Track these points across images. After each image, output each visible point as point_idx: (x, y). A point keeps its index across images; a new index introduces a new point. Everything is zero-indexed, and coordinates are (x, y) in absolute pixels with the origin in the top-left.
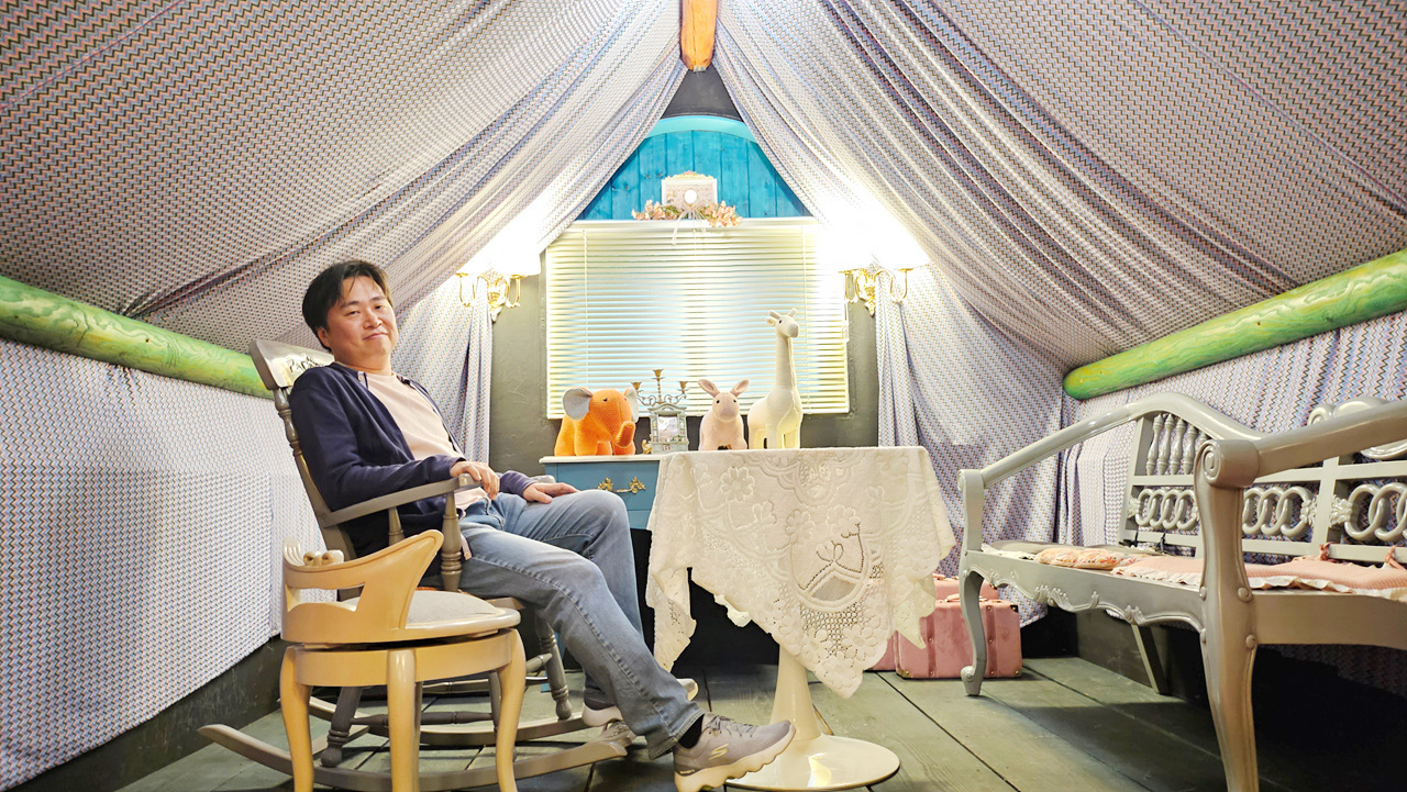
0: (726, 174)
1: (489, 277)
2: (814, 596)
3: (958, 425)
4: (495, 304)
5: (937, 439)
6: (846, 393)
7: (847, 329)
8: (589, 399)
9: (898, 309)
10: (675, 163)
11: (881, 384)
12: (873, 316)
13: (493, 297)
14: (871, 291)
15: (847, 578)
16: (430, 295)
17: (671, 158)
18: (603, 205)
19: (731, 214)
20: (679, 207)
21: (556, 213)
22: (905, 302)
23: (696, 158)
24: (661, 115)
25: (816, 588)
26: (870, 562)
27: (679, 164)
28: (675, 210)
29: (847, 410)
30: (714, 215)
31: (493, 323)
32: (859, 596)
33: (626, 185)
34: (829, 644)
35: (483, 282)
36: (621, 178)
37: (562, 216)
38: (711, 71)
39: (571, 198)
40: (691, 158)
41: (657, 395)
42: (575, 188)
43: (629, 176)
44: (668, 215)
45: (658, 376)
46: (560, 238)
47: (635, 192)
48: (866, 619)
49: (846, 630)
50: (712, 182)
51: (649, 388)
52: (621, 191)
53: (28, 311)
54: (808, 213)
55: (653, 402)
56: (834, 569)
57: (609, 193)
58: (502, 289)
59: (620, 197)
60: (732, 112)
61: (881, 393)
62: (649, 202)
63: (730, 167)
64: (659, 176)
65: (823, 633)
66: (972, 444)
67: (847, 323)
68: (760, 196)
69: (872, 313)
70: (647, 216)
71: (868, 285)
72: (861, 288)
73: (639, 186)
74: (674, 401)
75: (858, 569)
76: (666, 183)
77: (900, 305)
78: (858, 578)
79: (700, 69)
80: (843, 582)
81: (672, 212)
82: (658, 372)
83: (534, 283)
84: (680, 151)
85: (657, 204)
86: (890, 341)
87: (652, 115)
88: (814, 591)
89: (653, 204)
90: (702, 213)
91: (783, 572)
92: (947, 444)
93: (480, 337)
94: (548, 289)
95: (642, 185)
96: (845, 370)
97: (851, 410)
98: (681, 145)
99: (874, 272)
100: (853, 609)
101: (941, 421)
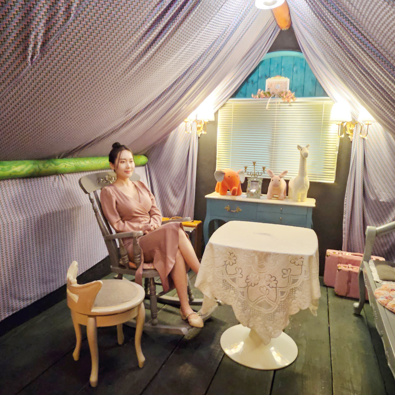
0: (295, 76)
1: (197, 122)
2: (257, 305)
3: (384, 193)
4: (199, 131)
5: (372, 198)
6: (334, 175)
7: (338, 148)
8: (224, 175)
9: (362, 140)
10: (273, 71)
11: (350, 171)
12: (351, 142)
13: (199, 129)
14: (352, 131)
15: (269, 303)
16: (177, 128)
17: (272, 69)
18: (243, 90)
19: (292, 95)
20: (271, 92)
21: (221, 97)
22: (366, 138)
23: (282, 69)
24: (267, 52)
25: (259, 302)
26: (280, 299)
27: (275, 72)
28: (269, 93)
29: (333, 182)
30: (284, 96)
31: (199, 138)
32: (273, 311)
33: (252, 81)
34: (261, 323)
35: (195, 123)
36: (251, 79)
37: (223, 99)
38: (291, 30)
39: (227, 90)
40: (280, 68)
41: (253, 171)
42: (229, 86)
43: (254, 78)
44: (266, 96)
45: (254, 164)
46: (224, 105)
47: (256, 85)
48: (275, 320)
49: (267, 321)
50: (287, 80)
51: (250, 169)
52: (250, 84)
53: (15, 172)
54: (327, 96)
55: (252, 174)
56: (265, 298)
57: (245, 85)
58: (202, 126)
59: (249, 86)
60: (297, 48)
61: (349, 175)
62: (259, 90)
63: (297, 72)
64: (267, 77)
65: (259, 318)
66: (389, 202)
67: (338, 146)
68: (309, 86)
69: (351, 140)
70: (257, 96)
71: (351, 128)
72: (348, 130)
73: (257, 82)
74: (260, 174)
75: (274, 300)
76: (268, 81)
77: (364, 139)
78: (274, 304)
79: (285, 29)
80: (268, 304)
81: (269, 94)
82: (254, 163)
83: (214, 124)
84: (276, 66)
85: (262, 91)
86: (357, 154)
87: (263, 52)
88: (257, 303)
89: (261, 91)
90: (280, 95)
91: (243, 297)
92: (377, 201)
93: (193, 144)
94: (218, 125)
95: (259, 81)
96: (335, 165)
97: (335, 181)
98: (276, 64)
99: (354, 123)
100: (270, 315)
101: (376, 191)
